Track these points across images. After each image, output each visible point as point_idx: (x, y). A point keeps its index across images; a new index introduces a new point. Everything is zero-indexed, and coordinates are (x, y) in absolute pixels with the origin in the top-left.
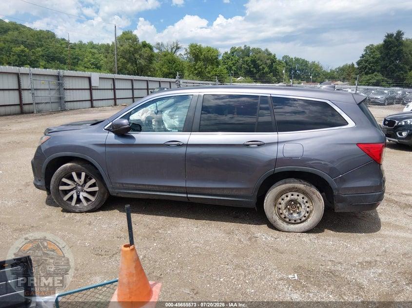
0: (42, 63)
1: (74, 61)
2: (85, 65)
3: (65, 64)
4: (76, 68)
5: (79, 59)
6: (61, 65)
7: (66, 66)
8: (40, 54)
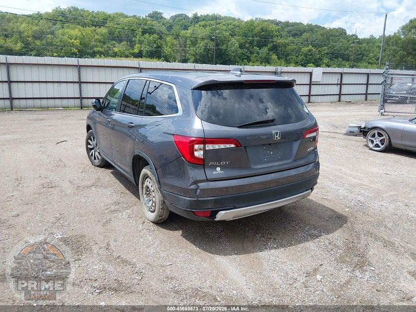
0: (326, 61)
1: (358, 57)
2: (370, 61)
3: (348, 60)
4: (359, 64)
5: (363, 55)
6: (343, 62)
7: (347, 63)
8: (325, 52)
